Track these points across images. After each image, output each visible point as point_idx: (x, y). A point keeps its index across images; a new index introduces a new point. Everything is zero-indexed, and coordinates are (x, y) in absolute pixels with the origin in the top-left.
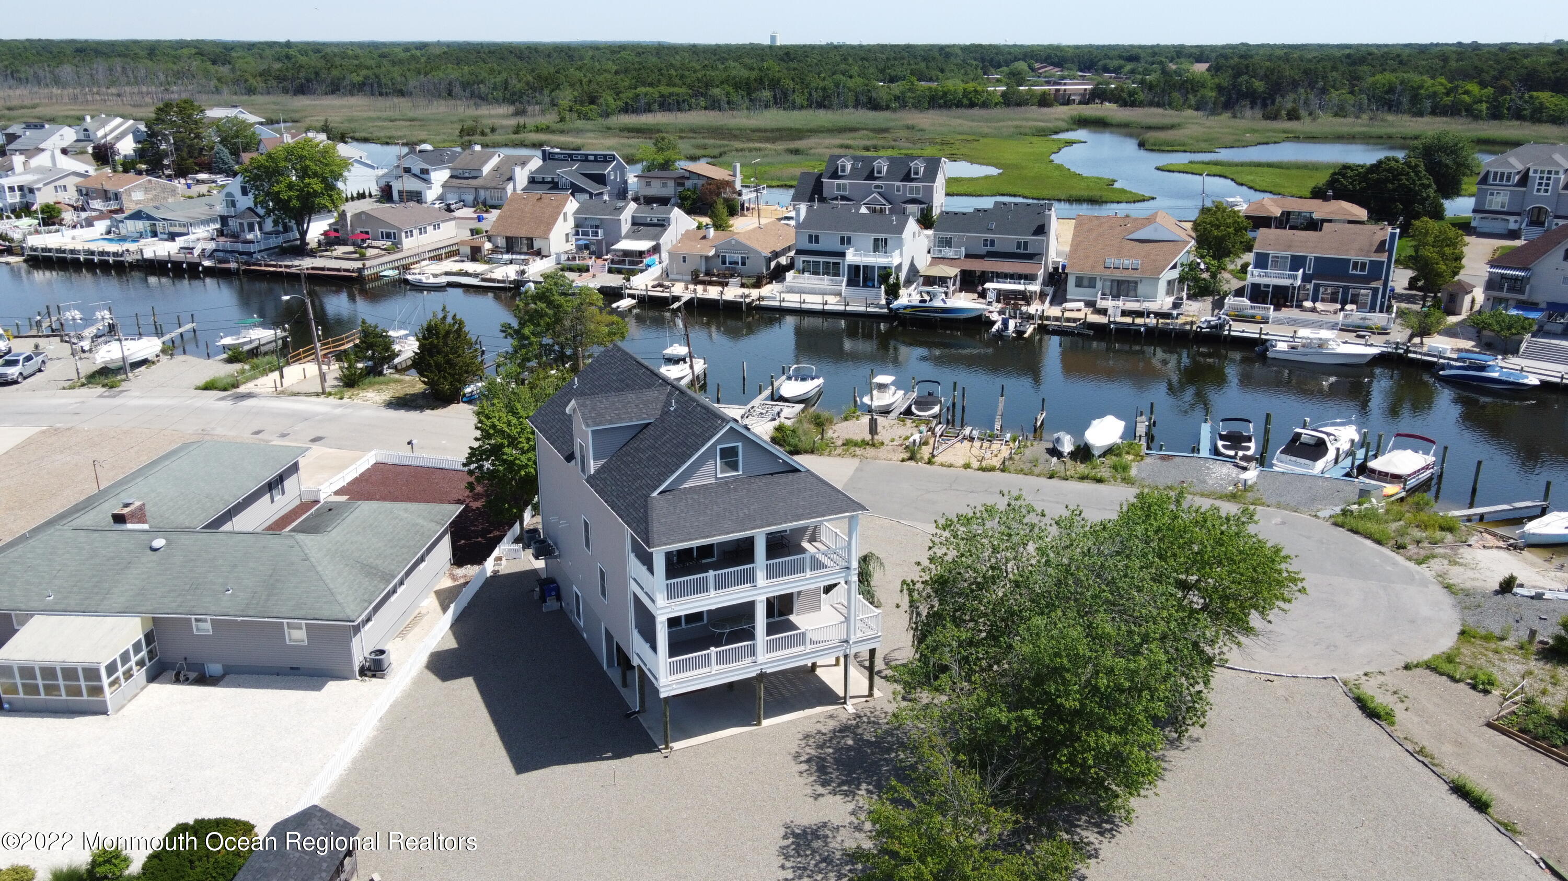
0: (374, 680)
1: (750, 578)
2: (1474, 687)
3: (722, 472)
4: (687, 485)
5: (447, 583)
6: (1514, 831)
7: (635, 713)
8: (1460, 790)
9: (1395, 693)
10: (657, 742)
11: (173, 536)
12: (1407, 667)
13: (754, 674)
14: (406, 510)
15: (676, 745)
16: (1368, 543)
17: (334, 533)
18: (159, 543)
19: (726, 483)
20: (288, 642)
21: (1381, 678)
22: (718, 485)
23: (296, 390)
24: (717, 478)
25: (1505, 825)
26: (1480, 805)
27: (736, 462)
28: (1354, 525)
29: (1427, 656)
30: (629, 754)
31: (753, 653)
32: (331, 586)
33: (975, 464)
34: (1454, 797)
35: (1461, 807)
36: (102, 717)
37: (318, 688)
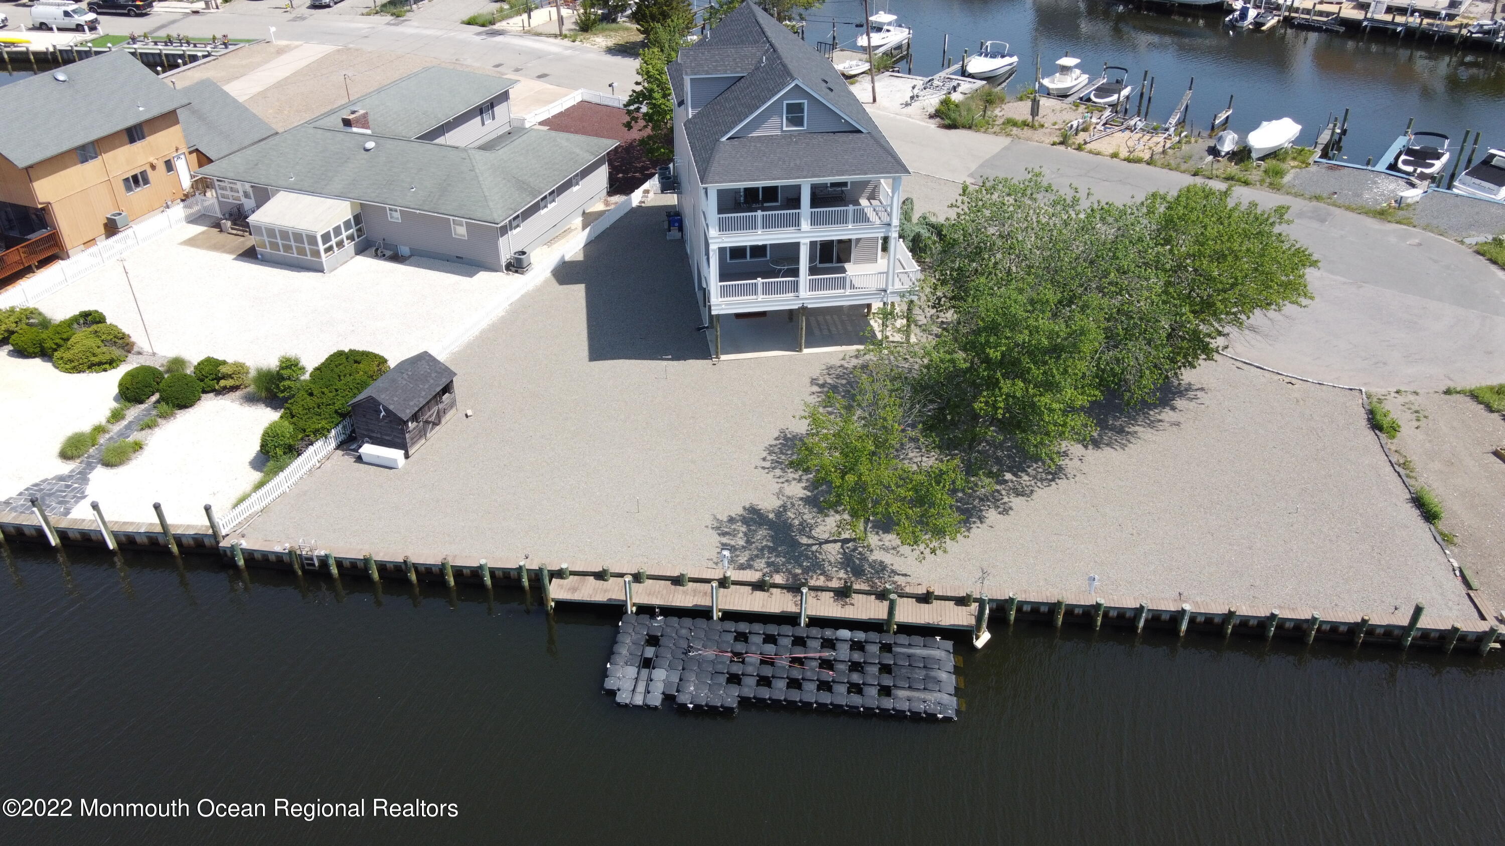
0: (516, 275)
1: (795, 222)
3: (787, 126)
4: (754, 134)
5: (599, 207)
6: (1451, 542)
7: (705, 327)
8: (1418, 502)
9: (1417, 412)
10: (709, 352)
11: (382, 141)
12: (1448, 392)
13: (796, 307)
14: (568, 140)
15: (723, 357)
17: (500, 152)
18: (370, 145)
19: (791, 135)
20: (454, 236)
21: (1412, 398)
22: (783, 137)
23: (540, 30)
24: (782, 131)
25: (1445, 536)
26: (1429, 515)
27: (802, 117)
28: (1494, 255)
29: (1471, 383)
30: (685, 358)
31: (795, 287)
32: (487, 194)
34: (1409, 505)
36: (320, 274)
37: (471, 275)
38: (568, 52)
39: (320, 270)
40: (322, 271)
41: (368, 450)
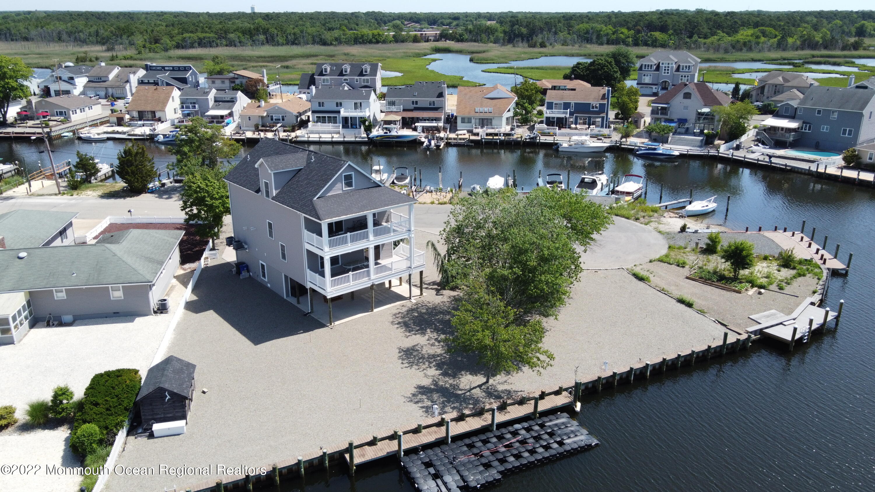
0: (162, 315)
1: (366, 237)
2: (678, 266)
3: (345, 188)
4: (329, 194)
5: (180, 272)
6: (704, 312)
7: (308, 313)
8: (681, 301)
9: (648, 271)
10: (325, 323)
11: (30, 251)
12: (651, 261)
13: (370, 285)
14: (156, 233)
15: (337, 323)
16: (623, 219)
17: (124, 243)
18: (23, 254)
19: (347, 192)
20: (112, 299)
21: (641, 267)
22: (345, 194)
23: (41, 193)
24: (343, 191)
25: (700, 311)
26: (689, 305)
27: (352, 182)
28: (616, 212)
29: (657, 257)
30: (312, 330)
31: (369, 275)
32: (134, 267)
33: (437, 202)
34: (679, 304)
35: (682, 307)
36: (12, 345)
37: (132, 321)
38: (73, 201)
39: (11, 342)
40: (13, 343)
41: (157, 427)
